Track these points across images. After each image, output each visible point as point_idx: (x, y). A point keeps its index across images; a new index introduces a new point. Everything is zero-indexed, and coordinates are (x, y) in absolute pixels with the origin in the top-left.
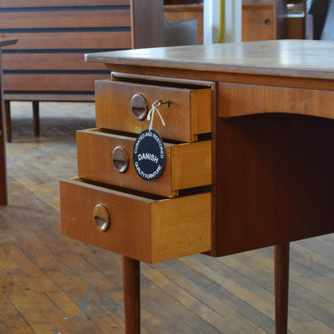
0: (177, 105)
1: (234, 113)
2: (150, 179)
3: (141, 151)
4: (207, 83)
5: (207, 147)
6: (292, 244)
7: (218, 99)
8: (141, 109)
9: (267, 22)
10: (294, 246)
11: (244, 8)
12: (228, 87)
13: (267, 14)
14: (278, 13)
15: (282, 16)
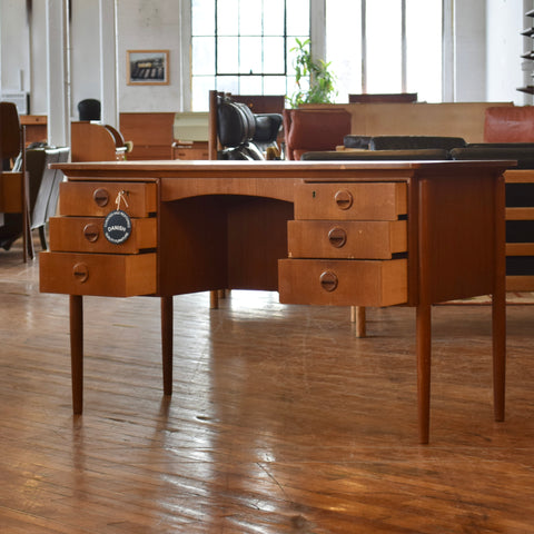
0: (134, 194)
1: (175, 197)
2: (120, 243)
3: (110, 224)
4: (153, 179)
5: (153, 221)
6: (175, 298)
7: (161, 190)
8: (104, 199)
10: (177, 299)
12: (170, 182)
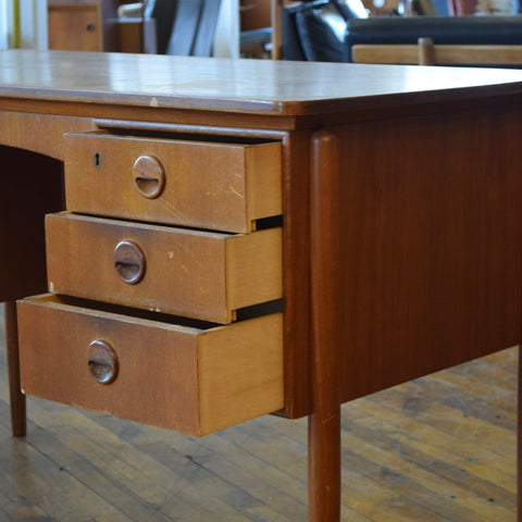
9: (90, 28)
11: (51, 9)
13: (90, 18)
14: (105, 16)
15: (111, 21)
